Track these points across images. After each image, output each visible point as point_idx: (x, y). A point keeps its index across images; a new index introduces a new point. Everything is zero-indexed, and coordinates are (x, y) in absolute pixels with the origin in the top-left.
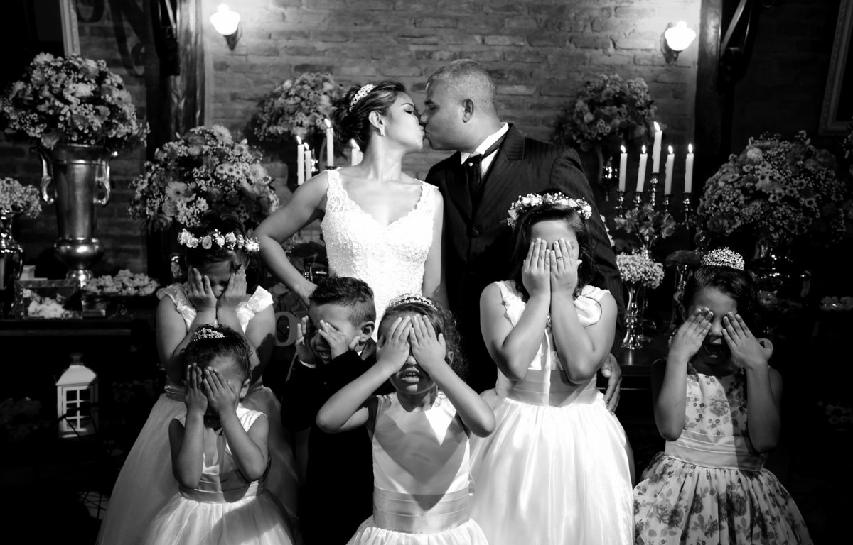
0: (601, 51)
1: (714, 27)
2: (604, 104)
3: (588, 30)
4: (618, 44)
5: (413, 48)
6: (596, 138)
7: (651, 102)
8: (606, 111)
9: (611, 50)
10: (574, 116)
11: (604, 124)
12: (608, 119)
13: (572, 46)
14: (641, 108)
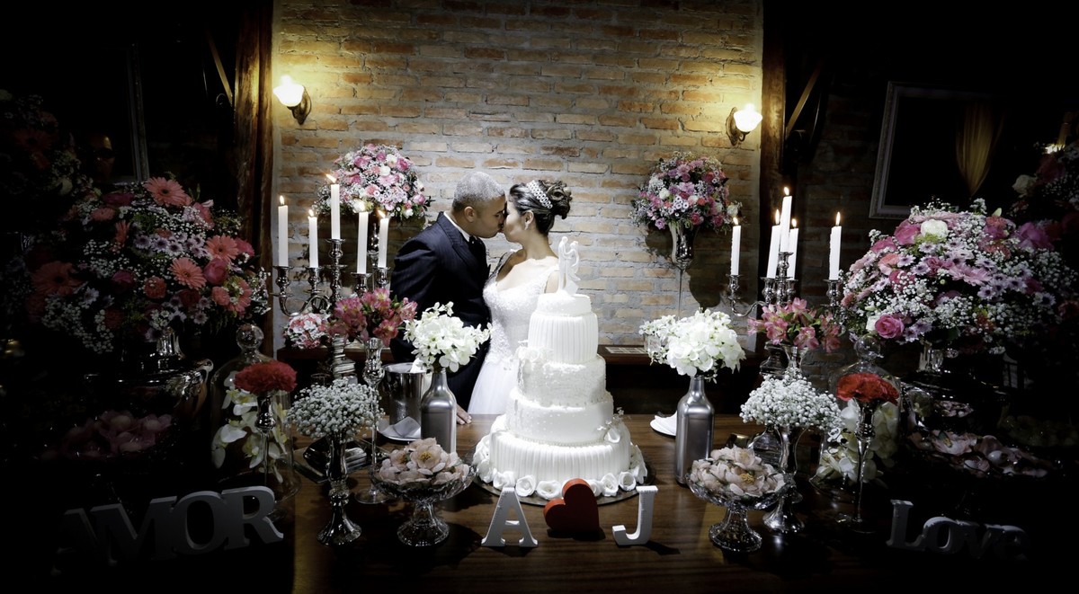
0: (670, 132)
1: (777, 112)
2: (680, 180)
3: (658, 112)
4: (686, 126)
5: (485, 125)
6: (674, 214)
7: (726, 180)
8: (682, 186)
9: (680, 131)
10: (649, 193)
11: (681, 200)
12: (685, 196)
13: (642, 126)
14: (717, 185)
